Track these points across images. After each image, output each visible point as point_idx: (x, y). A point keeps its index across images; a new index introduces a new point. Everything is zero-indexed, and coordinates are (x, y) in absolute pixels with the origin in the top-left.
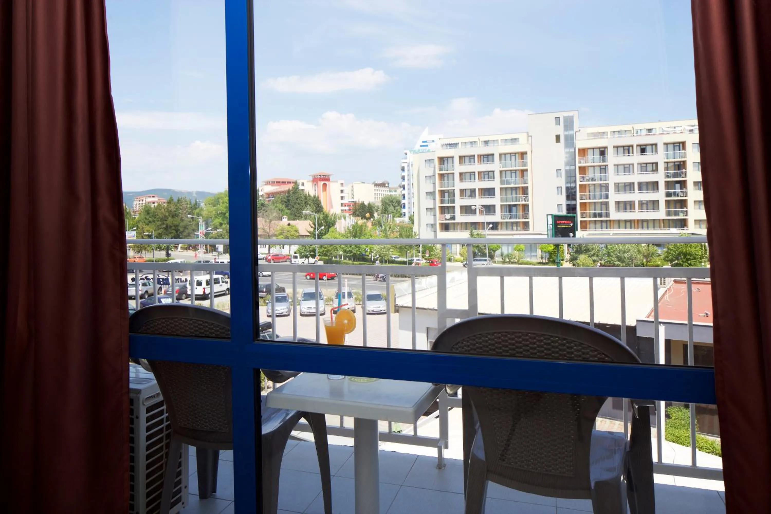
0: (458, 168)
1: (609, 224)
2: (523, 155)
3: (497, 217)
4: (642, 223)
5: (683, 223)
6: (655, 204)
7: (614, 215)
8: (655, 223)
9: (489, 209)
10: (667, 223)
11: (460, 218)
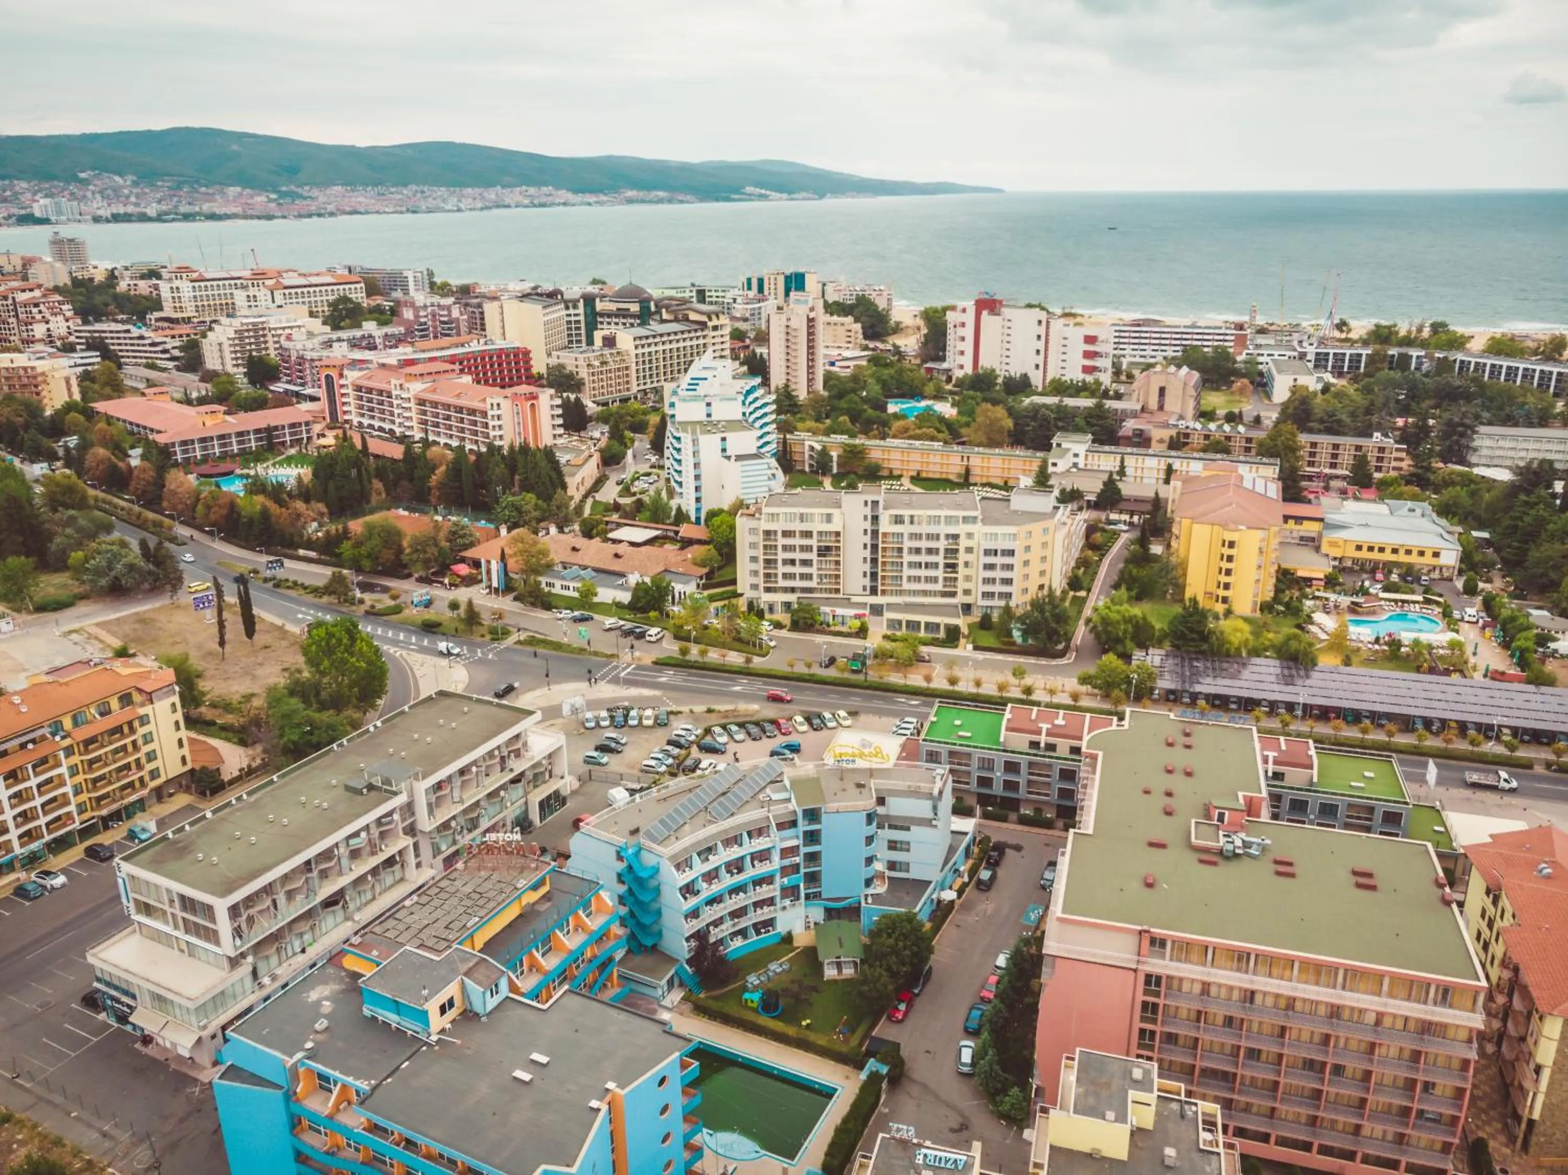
0: (781, 541)
1: (901, 593)
2: (838, 534)
3: (813, 584)
4: (925, 593)
5: (953, 594)
6: (935, 580)
7: (906, 586)
8: (935, 594)
9: (807, 577)
10: (945, 594)
11: (782, 583)
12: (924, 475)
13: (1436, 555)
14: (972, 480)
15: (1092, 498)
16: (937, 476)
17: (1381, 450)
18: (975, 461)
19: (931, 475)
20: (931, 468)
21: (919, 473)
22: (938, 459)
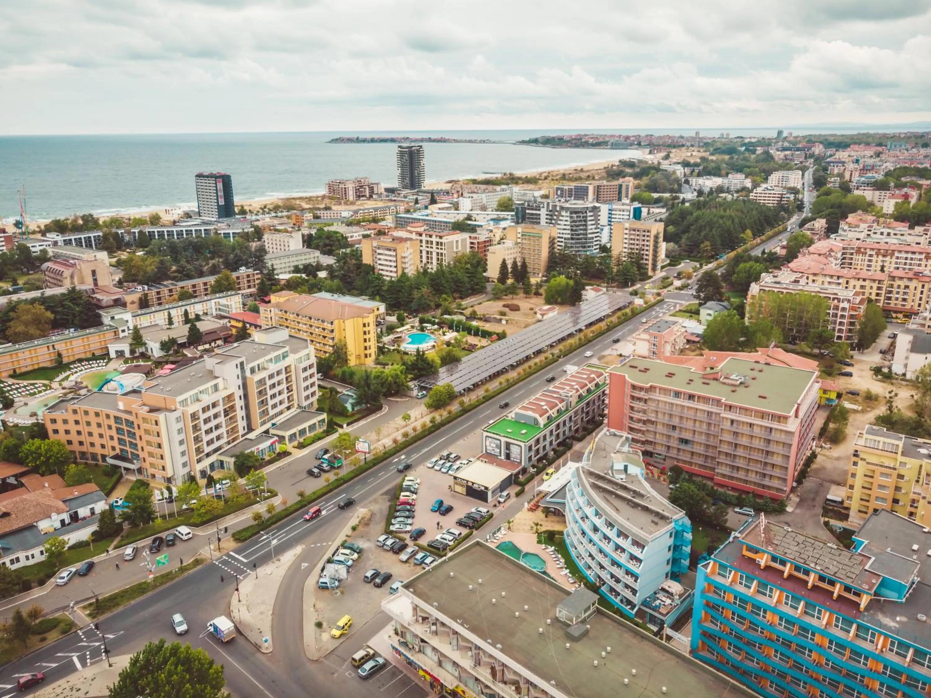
12: (18, 371)
13: (378, 309)
14: (65, 360)
15: (184, 340)
16: (30, 368)
17: (248, 276)
18: (60, 347)
19: (24, 370)
20: (22, 363)
21: (14, 371)
22: (27, 354)
